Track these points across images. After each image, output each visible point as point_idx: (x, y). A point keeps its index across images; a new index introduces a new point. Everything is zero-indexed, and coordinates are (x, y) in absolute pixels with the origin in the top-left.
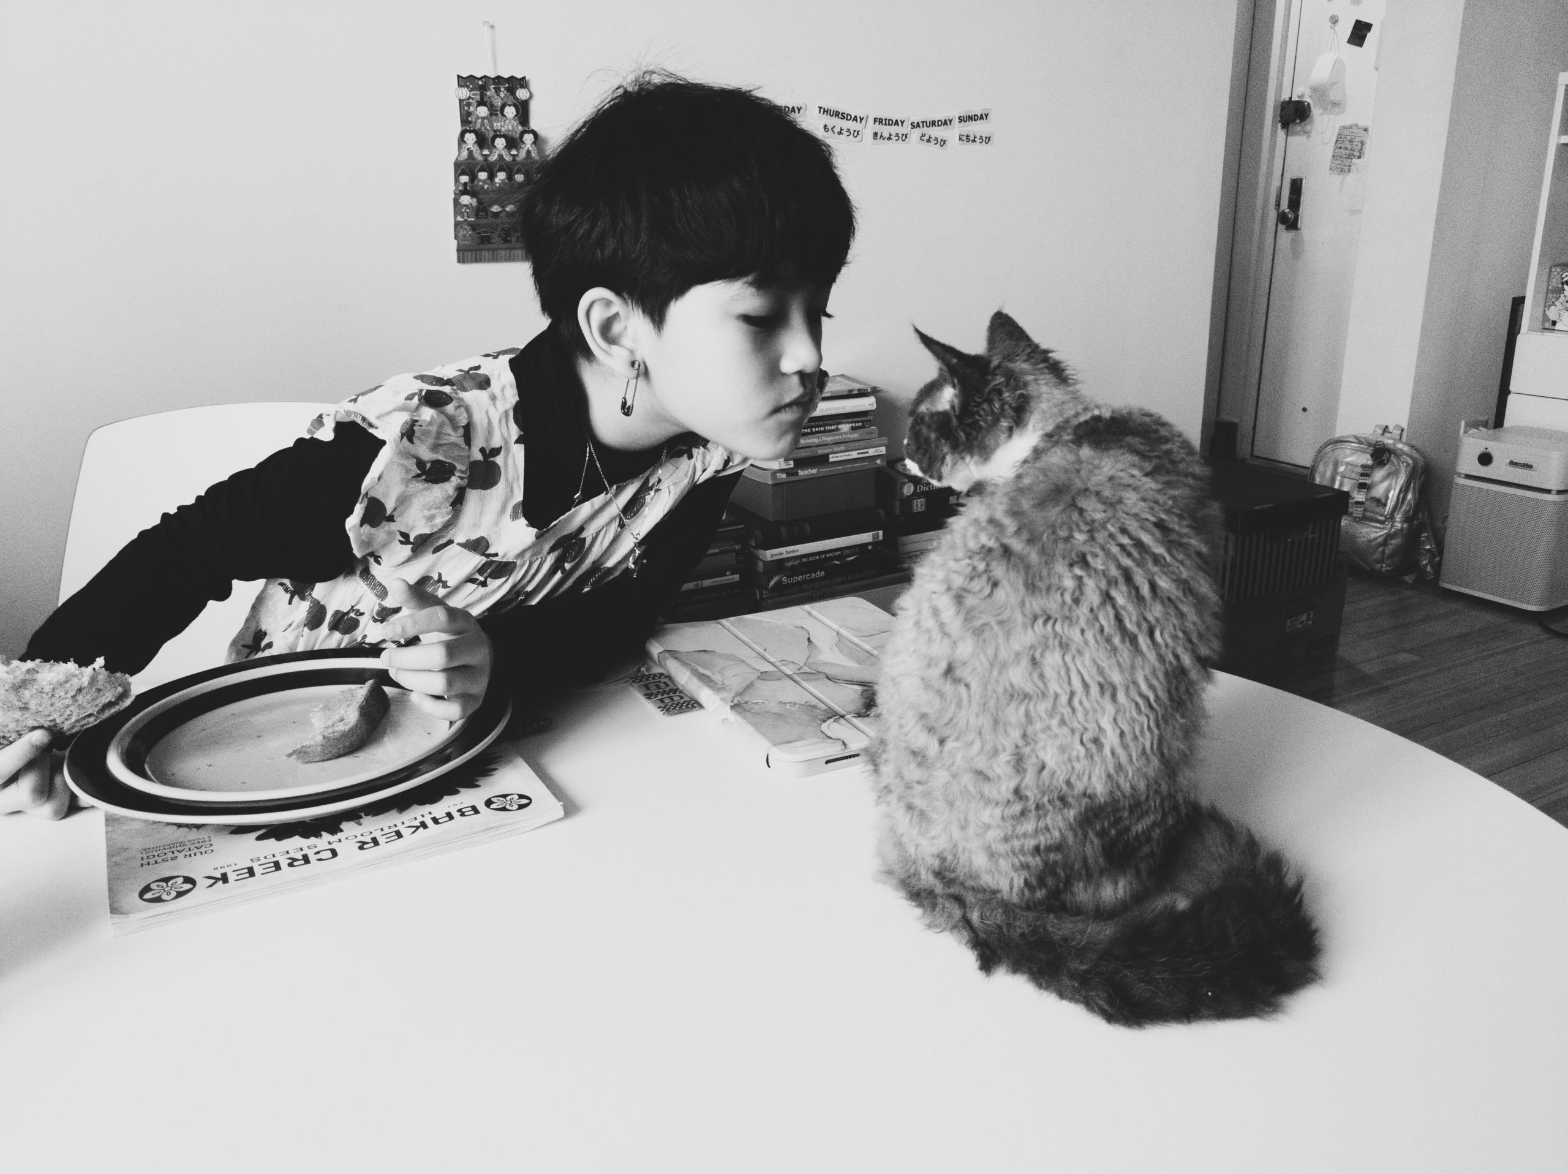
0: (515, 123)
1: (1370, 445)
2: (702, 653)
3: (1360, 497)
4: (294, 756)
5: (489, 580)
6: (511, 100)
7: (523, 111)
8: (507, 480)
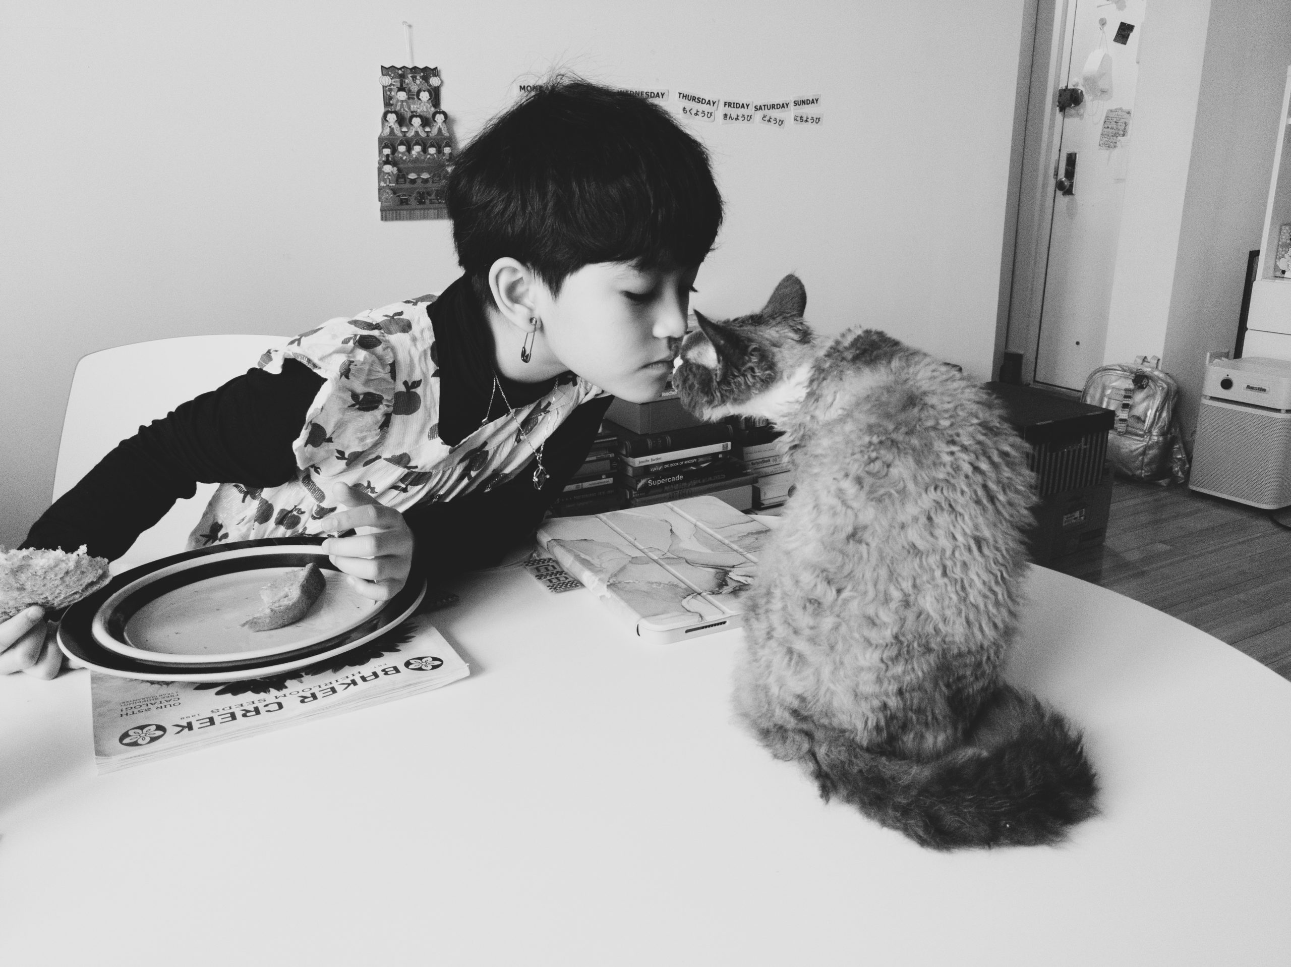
0: (429, 106)
1: (1132, 372)
2: (584, 542)
3: (1123, 415)
4: (247, 626)
5: (409, 487)
6: (425, 86)
7: (435, 95)
8: (425, 407)
